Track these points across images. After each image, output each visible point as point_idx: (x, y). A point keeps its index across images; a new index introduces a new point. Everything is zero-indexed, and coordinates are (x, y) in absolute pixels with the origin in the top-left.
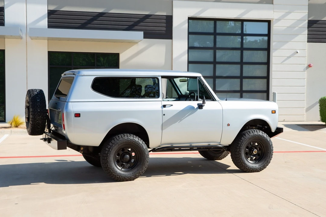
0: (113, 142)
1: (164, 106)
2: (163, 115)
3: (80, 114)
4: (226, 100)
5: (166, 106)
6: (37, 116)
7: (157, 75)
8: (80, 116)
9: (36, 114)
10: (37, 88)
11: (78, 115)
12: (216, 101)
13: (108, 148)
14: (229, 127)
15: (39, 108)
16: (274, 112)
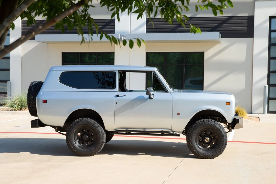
0: (73, 124)
1: (118, 96)
2: (115, 103)
3: (46, 101)
4: (180, 92)
5: (119, 96)
6: (30, 101)
7: (115, 70)
8: (46, 102)
9: (30, 100)
10: (36, 81)
11: (45, 101)
12: (168, 92)
13: (69, 128)
14: (178, 115)
15: (32, 96)
16: (228, 104)
